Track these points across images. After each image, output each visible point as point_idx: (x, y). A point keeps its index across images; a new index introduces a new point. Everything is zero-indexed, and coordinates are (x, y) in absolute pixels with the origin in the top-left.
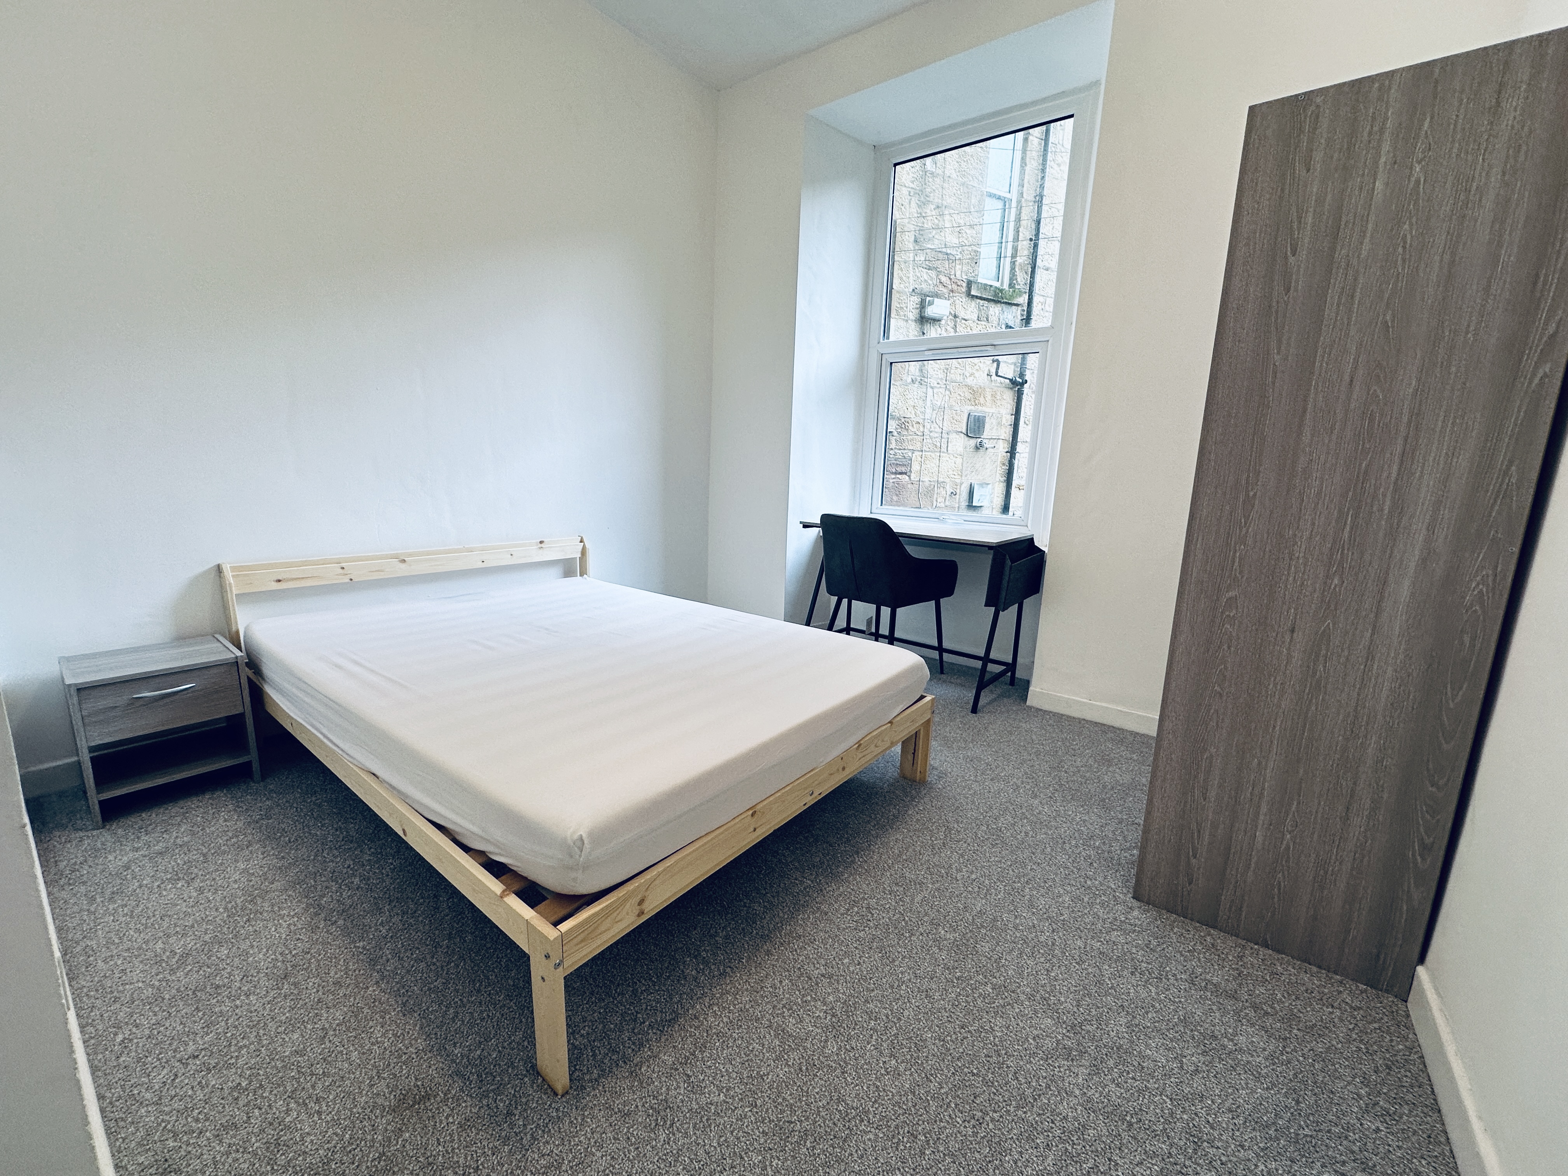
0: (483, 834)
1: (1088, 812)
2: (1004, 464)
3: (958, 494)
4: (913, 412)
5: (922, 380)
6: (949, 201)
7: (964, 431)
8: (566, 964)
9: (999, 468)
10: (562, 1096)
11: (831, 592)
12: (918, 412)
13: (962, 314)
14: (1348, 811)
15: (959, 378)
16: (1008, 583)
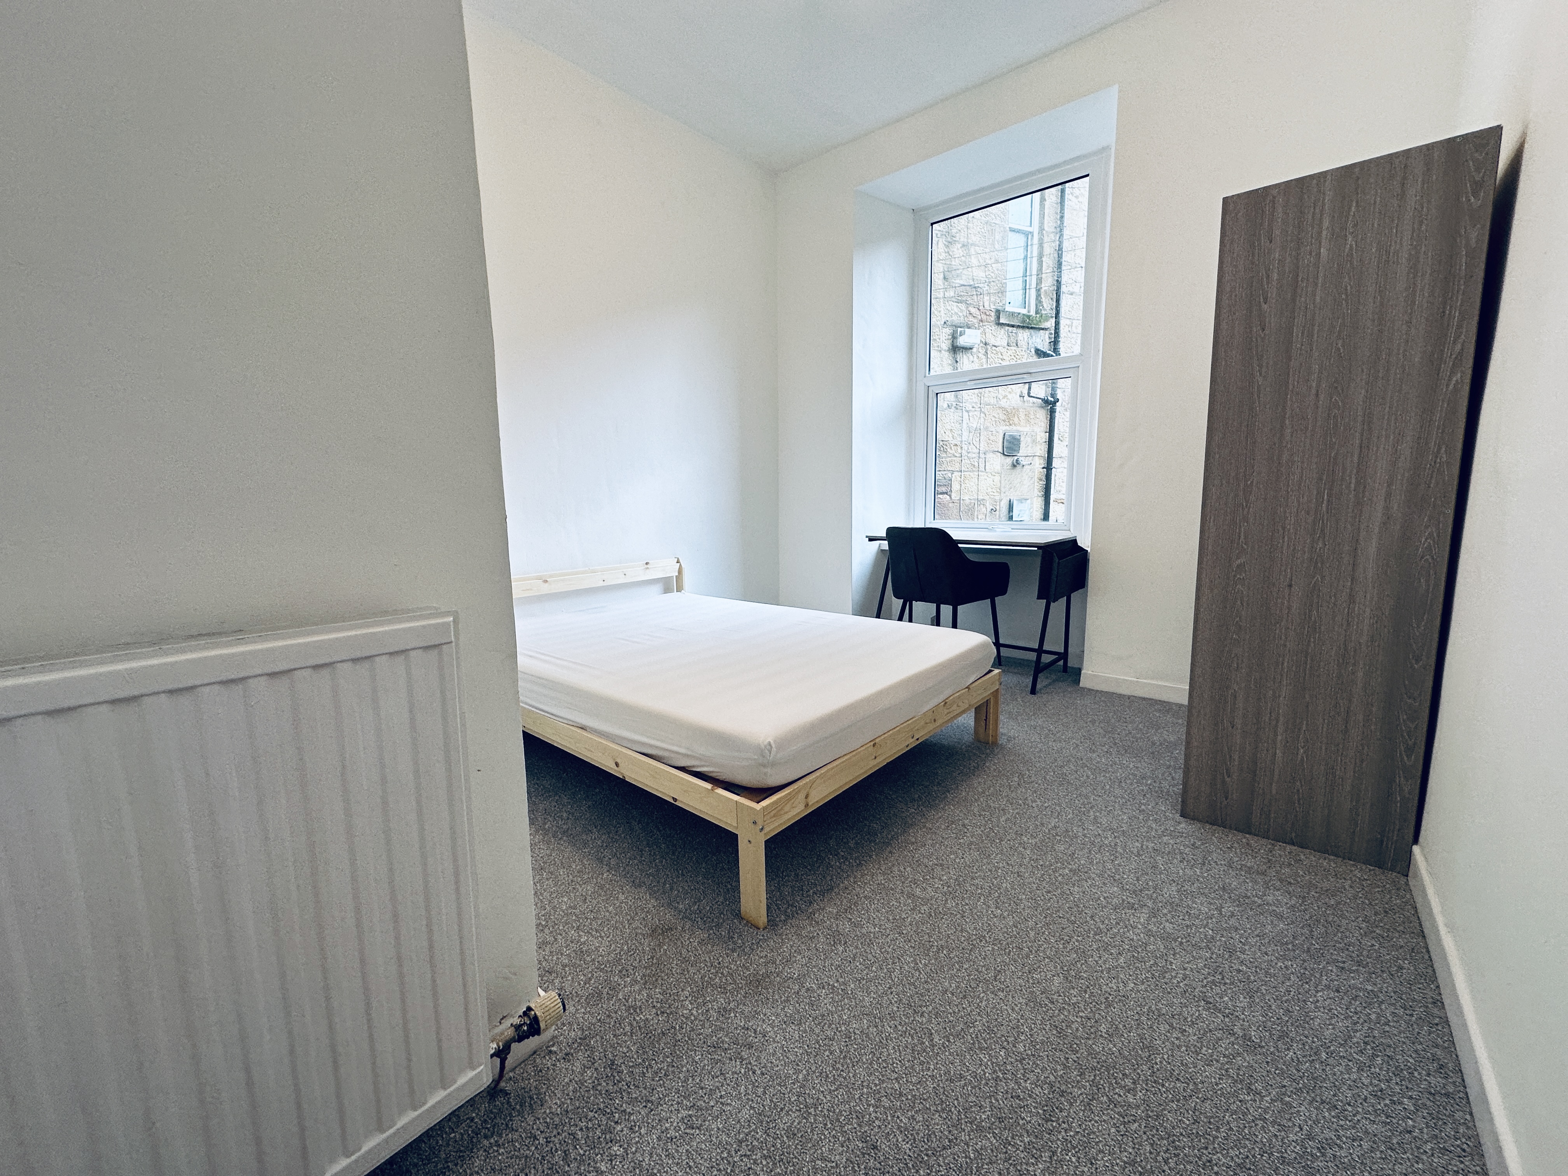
0: (689, 753)
1: (1140, 762)
2: (1041, 480)
3: (998, 510)
4: (951, 435)
5: (958, 406)
6: (974, 239)
7: (1001, 450)
8: (767, 829)
9: (1036, 484)
10: (764, 930)
11: (897, 596)
12: (955, 435)
13: (992, 341)
14: (1347, 723)
15: (993, 401)
16: (1057, 577)
